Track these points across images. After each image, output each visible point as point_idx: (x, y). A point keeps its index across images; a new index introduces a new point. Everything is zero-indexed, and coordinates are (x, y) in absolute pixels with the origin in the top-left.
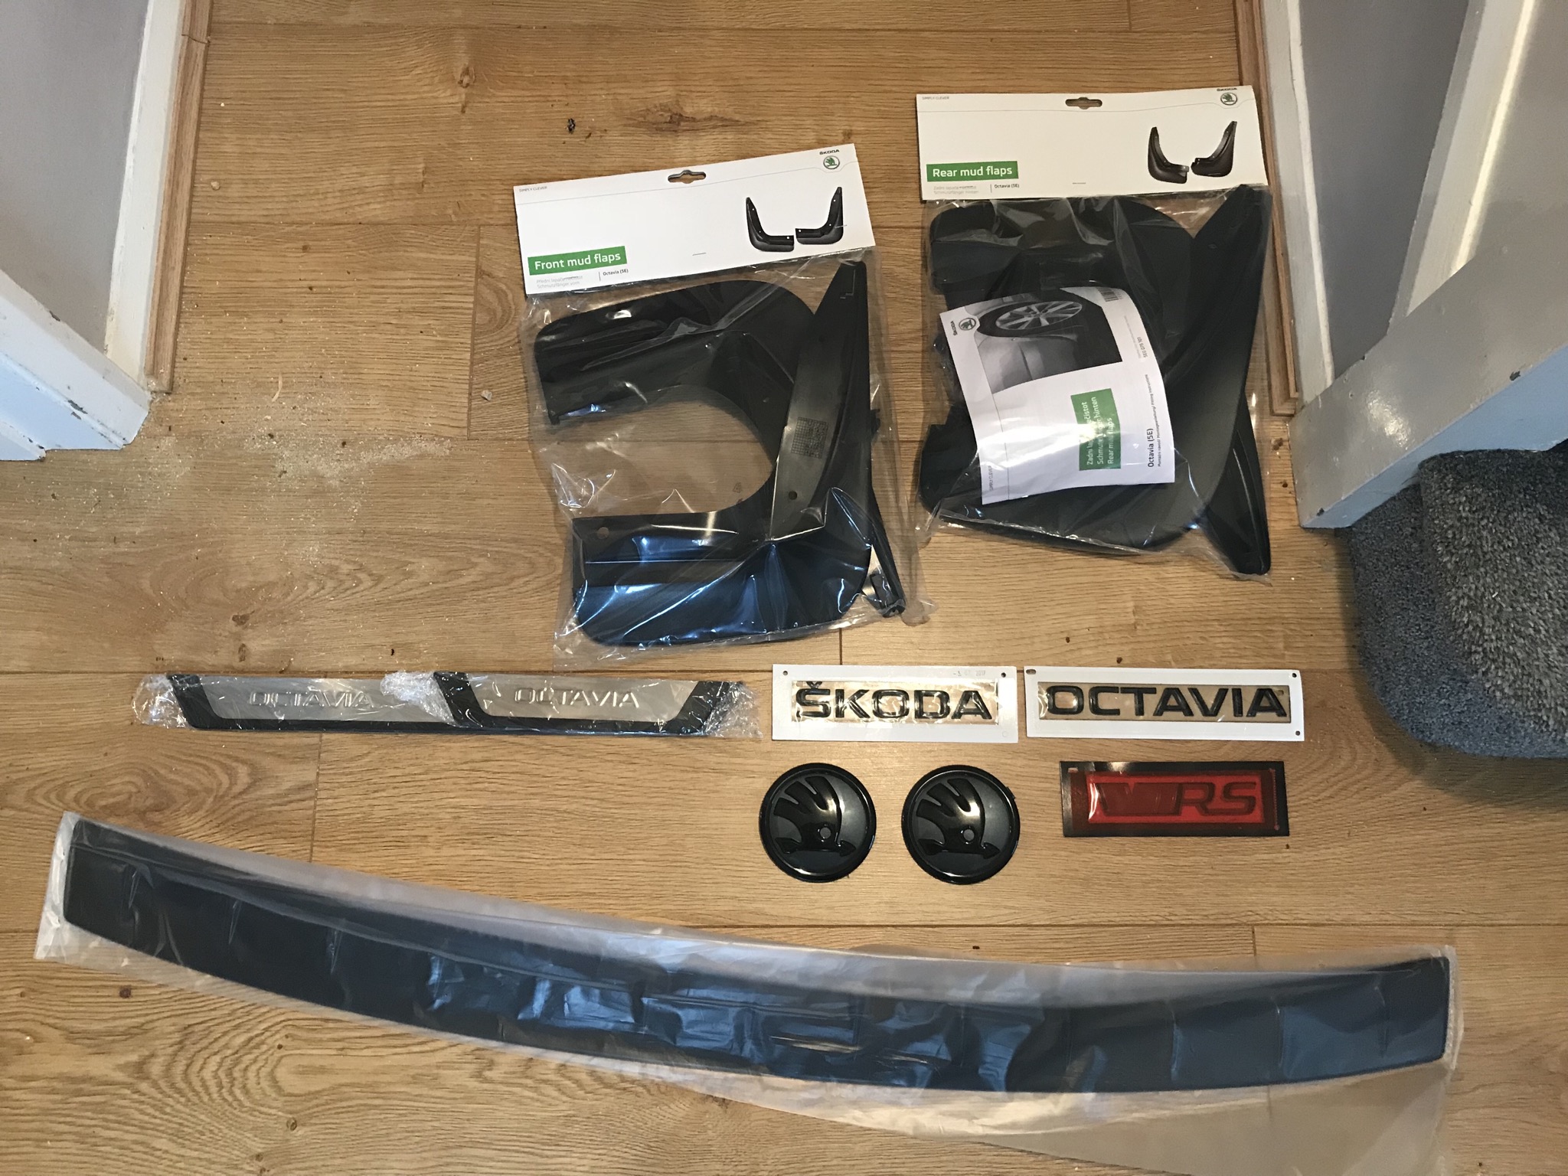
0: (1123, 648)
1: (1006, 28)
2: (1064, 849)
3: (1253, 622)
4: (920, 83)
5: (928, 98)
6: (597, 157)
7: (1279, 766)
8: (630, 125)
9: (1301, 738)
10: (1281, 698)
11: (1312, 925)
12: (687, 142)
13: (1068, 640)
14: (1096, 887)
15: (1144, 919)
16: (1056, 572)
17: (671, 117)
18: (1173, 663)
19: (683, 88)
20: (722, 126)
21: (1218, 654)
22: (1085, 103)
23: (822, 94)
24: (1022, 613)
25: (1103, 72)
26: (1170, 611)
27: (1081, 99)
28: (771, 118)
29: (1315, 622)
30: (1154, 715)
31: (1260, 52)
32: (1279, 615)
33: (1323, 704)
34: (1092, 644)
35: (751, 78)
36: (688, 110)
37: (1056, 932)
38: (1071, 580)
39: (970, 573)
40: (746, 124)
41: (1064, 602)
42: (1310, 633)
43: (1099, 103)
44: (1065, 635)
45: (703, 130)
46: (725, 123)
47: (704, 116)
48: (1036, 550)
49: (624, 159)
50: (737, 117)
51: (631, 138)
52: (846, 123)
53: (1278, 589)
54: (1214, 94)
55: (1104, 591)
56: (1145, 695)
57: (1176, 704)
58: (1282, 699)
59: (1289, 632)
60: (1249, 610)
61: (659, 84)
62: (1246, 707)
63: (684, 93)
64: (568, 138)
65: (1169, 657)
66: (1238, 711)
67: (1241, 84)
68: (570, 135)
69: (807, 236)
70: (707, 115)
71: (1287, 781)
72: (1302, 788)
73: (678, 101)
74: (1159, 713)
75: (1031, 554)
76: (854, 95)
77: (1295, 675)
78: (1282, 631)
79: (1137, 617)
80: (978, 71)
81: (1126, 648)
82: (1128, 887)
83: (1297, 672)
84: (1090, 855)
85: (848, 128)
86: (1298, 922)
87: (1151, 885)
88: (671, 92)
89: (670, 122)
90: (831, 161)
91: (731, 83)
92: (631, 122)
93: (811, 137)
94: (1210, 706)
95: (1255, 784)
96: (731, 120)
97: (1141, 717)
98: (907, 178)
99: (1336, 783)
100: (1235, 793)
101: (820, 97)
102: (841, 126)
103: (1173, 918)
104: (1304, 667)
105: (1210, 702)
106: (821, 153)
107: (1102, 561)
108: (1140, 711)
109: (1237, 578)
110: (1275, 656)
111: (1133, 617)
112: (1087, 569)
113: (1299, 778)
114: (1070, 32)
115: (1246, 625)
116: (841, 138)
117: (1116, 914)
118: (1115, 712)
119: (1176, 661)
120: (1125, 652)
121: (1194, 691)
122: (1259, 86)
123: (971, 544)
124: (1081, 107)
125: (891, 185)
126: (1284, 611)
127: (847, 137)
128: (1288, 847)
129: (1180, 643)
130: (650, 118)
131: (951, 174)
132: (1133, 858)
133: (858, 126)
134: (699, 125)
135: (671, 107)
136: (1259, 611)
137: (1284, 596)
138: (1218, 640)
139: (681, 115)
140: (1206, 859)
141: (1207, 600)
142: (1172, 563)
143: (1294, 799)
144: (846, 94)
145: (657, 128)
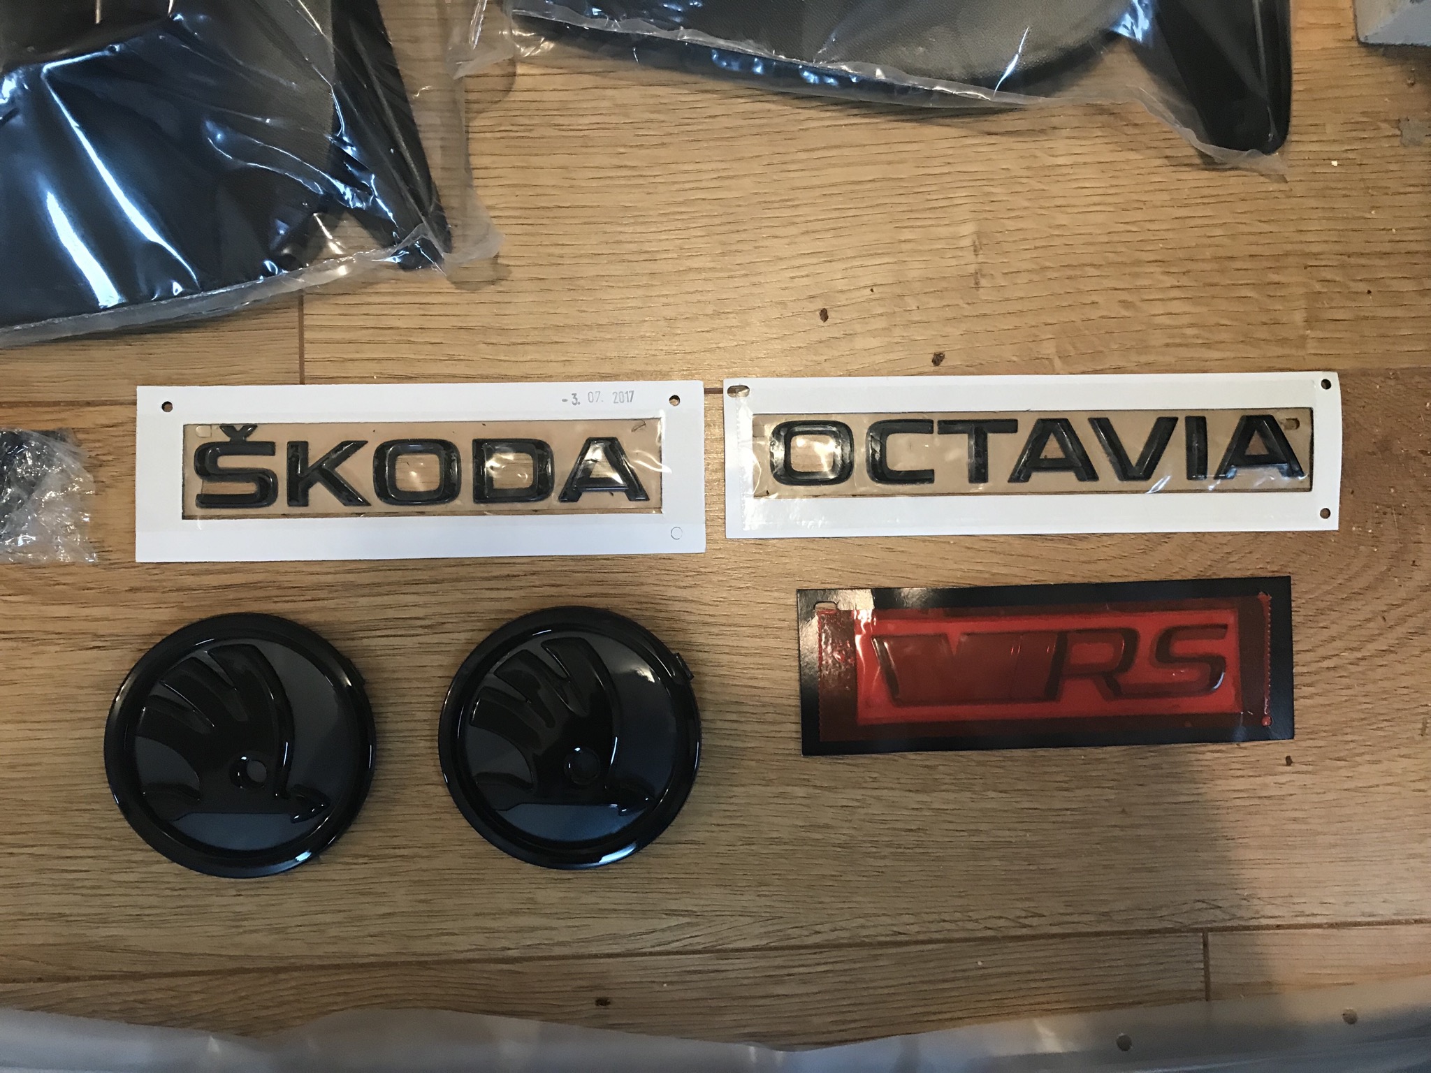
0: (949, 330)
2: (804, 783)
3: (1238, 265)
7: (1280, 587)
9: (1332, 524)
10: (1291, 435)
11: (1331, 926)
13: (824, 315)
14: (871, 861)
15: (970, 925)
16: (803, 156)
18: (1058, 363)
21: (1158, 339)
24: (723, 254)
26: (1057, 242)
29: (1378, 262)
30: (1011, 480)
32: (1298, 247)
33: (1384, 446)
34: (880, 323)
37: (779, 962)
38: (837, 175)
39: (606, 161)
41: (818, 226)
42: (1363, 287)
44: (819, 305)
48: (759, 106)
53: (1299, 189)
55: (910, 199)
56: (991, 437)
57: (1059, 454)
58: (1296, 439)
59: (1318, 287)
60: (1233, 237)
62: (1216, 456)
65: (1049, 349)
66: (1197, 467)
71: (1296, 619)
72: (1326, 634)
74: (1020, 475)
75: (745, 115)
77: (1326, 384)
78: (1305, 285)
79: (981, 259)
81: (955, 331)
82: (938, 859)
83: (1333, 378)
84: (858, 794)
86: (1302, 920)
87: (988, 854)
94: (1134, 457)
95: (1225, 627)
97: (981, 487)
99: (1402, 621)
100: (1179, 647)
103: (1035, 921)
104: (1348, 365)
105: (1134, 448)
107: (908, 130)
108: (979, 473)
109: (1209, 163)
110: (1283, 342)
111: (970, 257)
112: (875, 150)
113: (1321, 612)
115: (1222, 271)
117: (911, 919)
118: (920, 478)
119: (1064, 358)
120: (952, 340)
121: (1102, 424)
123: (609, 92)
126: (1310, 237)
128: (1289, 761)
129: (1075, 316)
132: (951, 796)
136: (1252, 239)
137: (1313, 203)
138: (1159, 308)
140: (1111, 795)
141: (1139, 215)
142: (1065, 133)
143: (1309, 657)
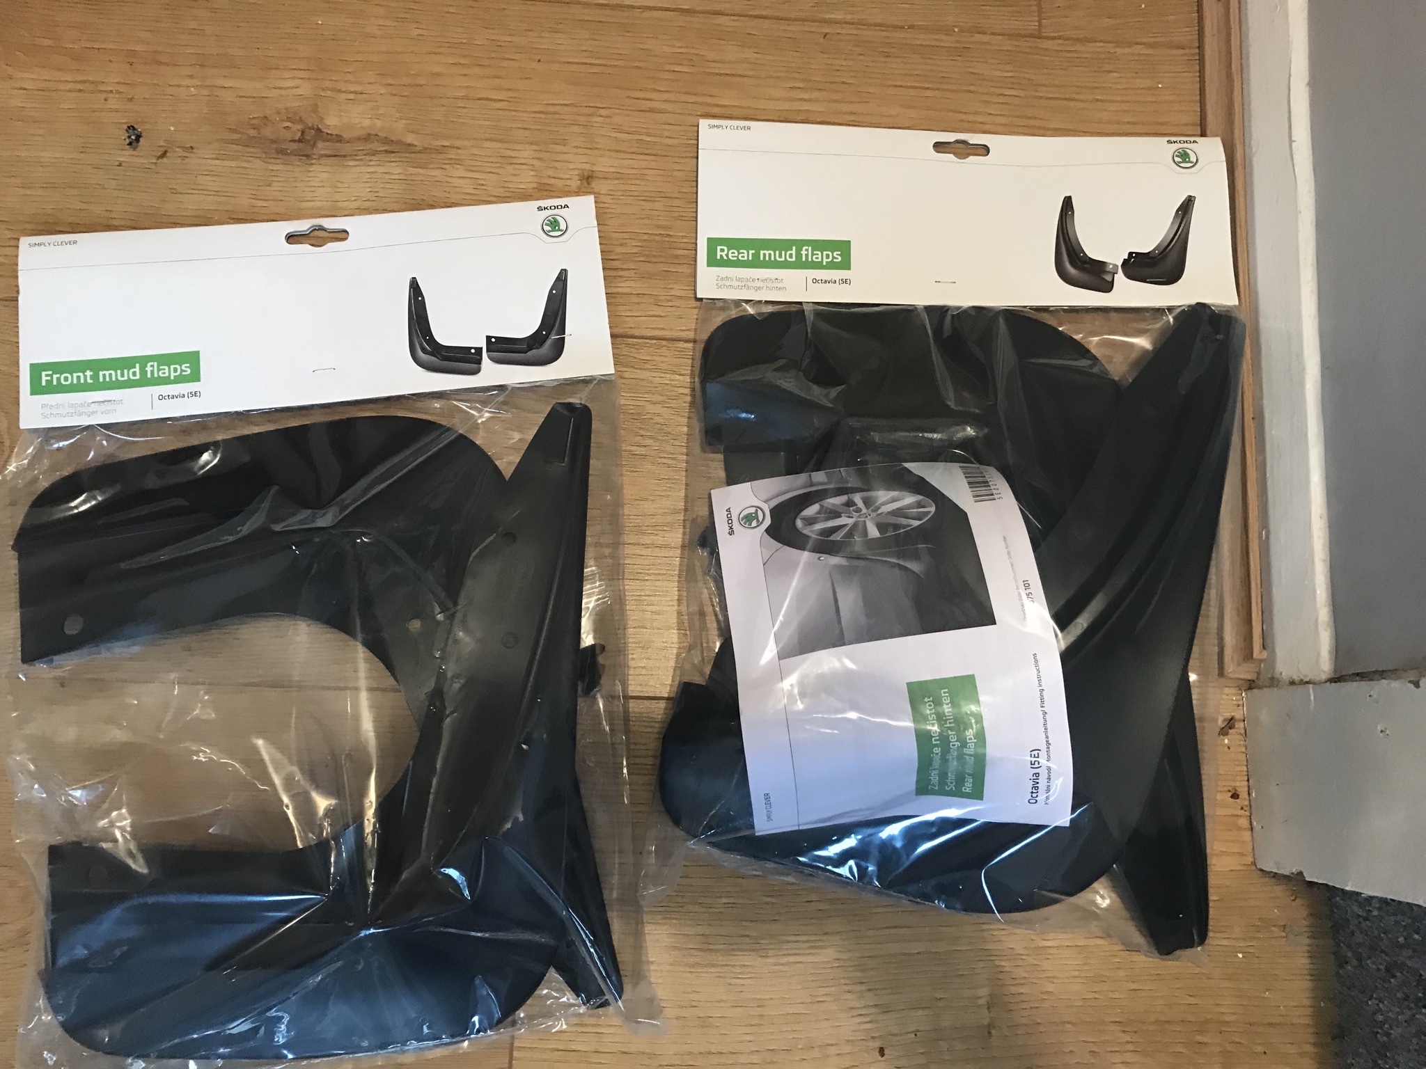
1: (849, 17)
3: (1174, 1028)
4: (709, 100)
5: (718, 127)
6: (174, 191)
8: (233, 142)
12: (325, 175)
13: (882, 1052)
17: (303, 133)
19: (328, 84)
20: (386, 151)
22: (963, 150)
23: (551, 109)
24: (812, 1003)
25: (995, 99)
26: (1046, 1005)
27: (957, 142)
28: (466, 143)
29: (1271, 1031)
31: (1237, 85)
32: (1215, 1016)
34: (920, 1060)
35: (438, 74)
36: (332, 122)
38: (894, 948)
40: (424, 150)
42: (1261, 1049)
43: (985, 150)
44: (879, 1044)
45: (353, 156)
46: (392, 147)
47: (355, 135)
49: (219, 199)
50: (410, 139)
51: (233, 164)
52: (584, 159)
54: (1160, 149)
55: (944, 968)
59: (1229, 1047)
60: (1169, 1006)
61: (287, 74)
63: (329, 93)
64: (127, 156)
67: (1203, 134)
68: (131, 152)
69: (504, 349)
70: (362, 133)
73: (316, 106)
76: (602, 112)
78: (1220, 1045)
79: (992, 1015)
80: (801, 85)
85: (588, 167)
88: (305, 89)
89: (300, 141)
90: (554, 224)
91: (405, 80)
92: (235, 136)
93: (527, 179)
96: (399, 142)
98: (677, 257)
101: (547, 113)
102: (578, 162)
106: (540, 209)
111: (986, 1014)
114: (948, 31)
115: (1162, 1032)
116: (575, 183)
122: (1232, 139)
124: (955, 154)
125: (649, 268)
126: (1224, 1010)
127: (587, 182)
130: (267, 132)
131: (746, 255)
133: (604, 164)
134: (346, 148)
135: (304, 116)
136: (1184, 1009)
137: (1226, 984)
138: (1118, 1058)
139: (319, 130)
141: (1104, 987)
144: (588, 111)
145: (277, 149)
